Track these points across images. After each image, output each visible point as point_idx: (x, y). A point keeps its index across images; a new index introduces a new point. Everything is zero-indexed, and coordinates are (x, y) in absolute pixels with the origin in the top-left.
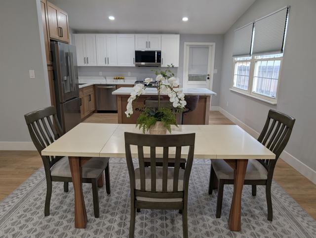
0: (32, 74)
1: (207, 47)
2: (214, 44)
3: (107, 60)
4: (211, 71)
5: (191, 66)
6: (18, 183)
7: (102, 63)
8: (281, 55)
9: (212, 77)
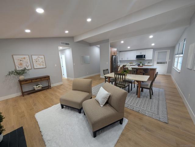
0: (107, 63)
1: (166, 52)
2: (170, 50)
3: (128, 58)
4: (167, 60)
5: (158, 59)
6: (102, 83)
7: (126, 59)
8: (182, 55)
9: (167, 63)
